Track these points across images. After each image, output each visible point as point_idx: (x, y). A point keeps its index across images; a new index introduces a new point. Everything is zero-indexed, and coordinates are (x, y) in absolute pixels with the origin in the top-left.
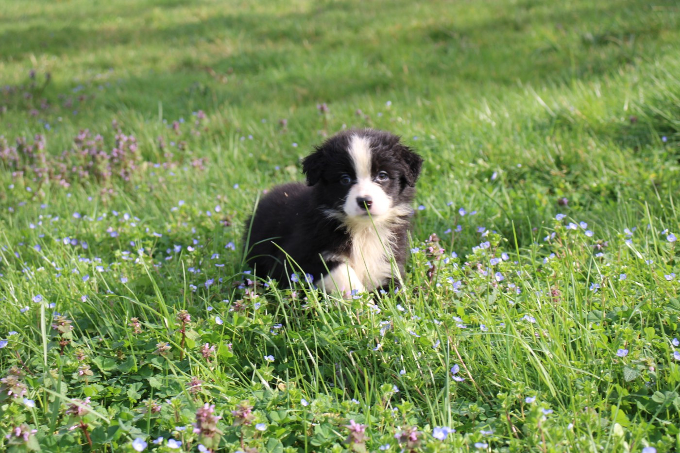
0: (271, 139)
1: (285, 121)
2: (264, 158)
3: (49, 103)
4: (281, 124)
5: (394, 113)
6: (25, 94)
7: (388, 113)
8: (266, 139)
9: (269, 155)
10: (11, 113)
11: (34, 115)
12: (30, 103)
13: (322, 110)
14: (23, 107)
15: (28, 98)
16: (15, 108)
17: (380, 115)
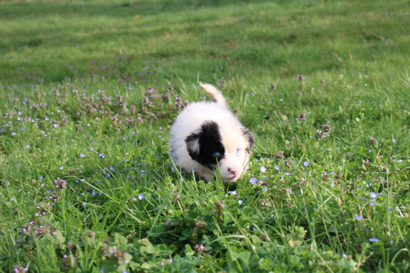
0: (266, 96)
1: (275, 86)
2: (262, 107)
3: (129, 75)
4: (273, 87)
5: (344, 82)
6: (115, 70)
7: (341, 82)
8: (263, 96)
9: (265, 105)
10: (106, 80)
11: (120, 82)
12: (118, 75)
13: (300, 78)
14: (113, 77)
15: (117, 72)
16: (109, 78)
17: (336, 82)
